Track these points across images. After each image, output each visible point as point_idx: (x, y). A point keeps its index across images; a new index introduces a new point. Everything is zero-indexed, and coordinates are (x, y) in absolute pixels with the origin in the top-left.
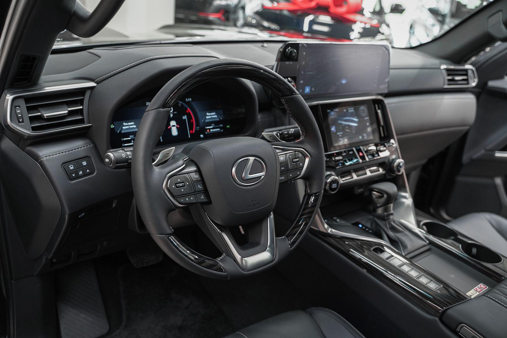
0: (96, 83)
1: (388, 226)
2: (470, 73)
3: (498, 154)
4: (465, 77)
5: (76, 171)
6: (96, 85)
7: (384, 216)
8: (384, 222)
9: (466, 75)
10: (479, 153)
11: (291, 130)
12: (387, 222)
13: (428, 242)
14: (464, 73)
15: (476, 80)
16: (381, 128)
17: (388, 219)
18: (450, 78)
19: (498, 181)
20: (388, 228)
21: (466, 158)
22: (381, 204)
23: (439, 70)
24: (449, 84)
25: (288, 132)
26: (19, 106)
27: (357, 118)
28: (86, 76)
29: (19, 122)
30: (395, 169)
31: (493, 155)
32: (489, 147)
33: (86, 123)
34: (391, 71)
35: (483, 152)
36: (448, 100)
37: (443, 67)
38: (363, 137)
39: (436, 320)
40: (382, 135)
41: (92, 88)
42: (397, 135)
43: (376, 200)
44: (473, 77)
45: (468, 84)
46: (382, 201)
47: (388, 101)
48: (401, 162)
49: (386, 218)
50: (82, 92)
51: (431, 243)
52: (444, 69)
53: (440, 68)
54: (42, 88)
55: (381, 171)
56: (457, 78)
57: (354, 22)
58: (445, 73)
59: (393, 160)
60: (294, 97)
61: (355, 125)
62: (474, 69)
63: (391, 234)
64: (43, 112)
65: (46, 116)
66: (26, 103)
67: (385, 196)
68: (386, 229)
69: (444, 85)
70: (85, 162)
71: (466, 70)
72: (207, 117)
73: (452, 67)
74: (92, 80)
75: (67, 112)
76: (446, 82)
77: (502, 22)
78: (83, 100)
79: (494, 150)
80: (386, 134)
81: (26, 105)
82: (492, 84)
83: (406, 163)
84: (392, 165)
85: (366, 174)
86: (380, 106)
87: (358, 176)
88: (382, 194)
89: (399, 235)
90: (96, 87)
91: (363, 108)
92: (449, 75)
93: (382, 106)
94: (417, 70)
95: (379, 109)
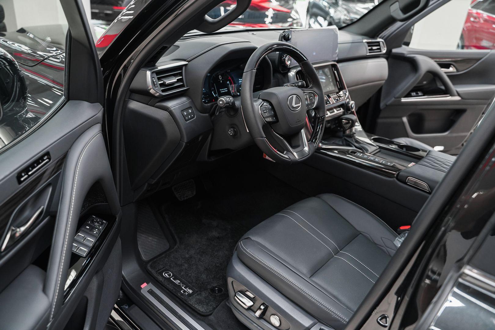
0: (187, 61)
1: (354, 140)
2: (381, 43)
3: (404, 100)
4: (378, 47)
5: (187, 115)
6: (188, 63)
7: (351, 135)
8: (351, 139)
9: (379, 45)
10: (391, 100)
11: (299, 83)
12: (353, 138)
13: (378, 147)
14: (378, 44)
15: (386, 48)
16: (338, 83)
17: (353, 136)
18: (370, 48)
19: (405, 119)
20: (354, 142)
21: (382, 105)
22: (348, 128)
23: (362, 43)
24: (370, 53)
25: (298, 84)
26: (154, 78)
27: (325, 77)
28: (181, 58)
29: (156, 87)
30: (350, 107)
31: (400, 101)
32: (397, 95)
33: (186, 87)
34: (339, 45)
35: (393, 99)
36: (371, 63)
37: (365, 41)
38: (329, 88)
39: (395, 180)
40: (339, 87)
41: (186, 65)
42: (347, 88)
43: (345, 126)
44: (383, 47)
45: (381, 51)
46: (349, 125)
47: (339, 65)
48: (353, 103)
49: (352, 136)
50: (180, 68)
51: (380, 147)
52: (365, 42)
53: (363, 42)
54: (157, 68)
55: (342, 110)
56: (374, 48)
57: (267, 9)
58: (366, 45)
59: (348, 102)
60: (306, 62)
61: (324, 81)
62: (383, 40)
63: (356, 145)
64: (165, 81)
65: (167, 83)
66: (157, 75)
67: (350, 122)
68: (353, 143)
69: (367, 53)
70: (190, 110)
71: (379, 42)
72: (240, 82)
73: (370, 41)
74: (184, 60)
75: (176, 80)
76: (368, 51)
77: (399, 9)
78: (182, 72)
79: (400, 97)
80: (341, 86)
81: (157, 76)
82: (395, 51)
83: (356, 104)
84: (348, 105)
85: (334, 112)
86: (335, 68)
87: (330, 113)
88: (349, 121)
89: (362, 145)
90: (188, 65)
91: (327, 70)
92: (369, 46)
93: (336, 68)
94: (350, 44)
95: (335, 70)
